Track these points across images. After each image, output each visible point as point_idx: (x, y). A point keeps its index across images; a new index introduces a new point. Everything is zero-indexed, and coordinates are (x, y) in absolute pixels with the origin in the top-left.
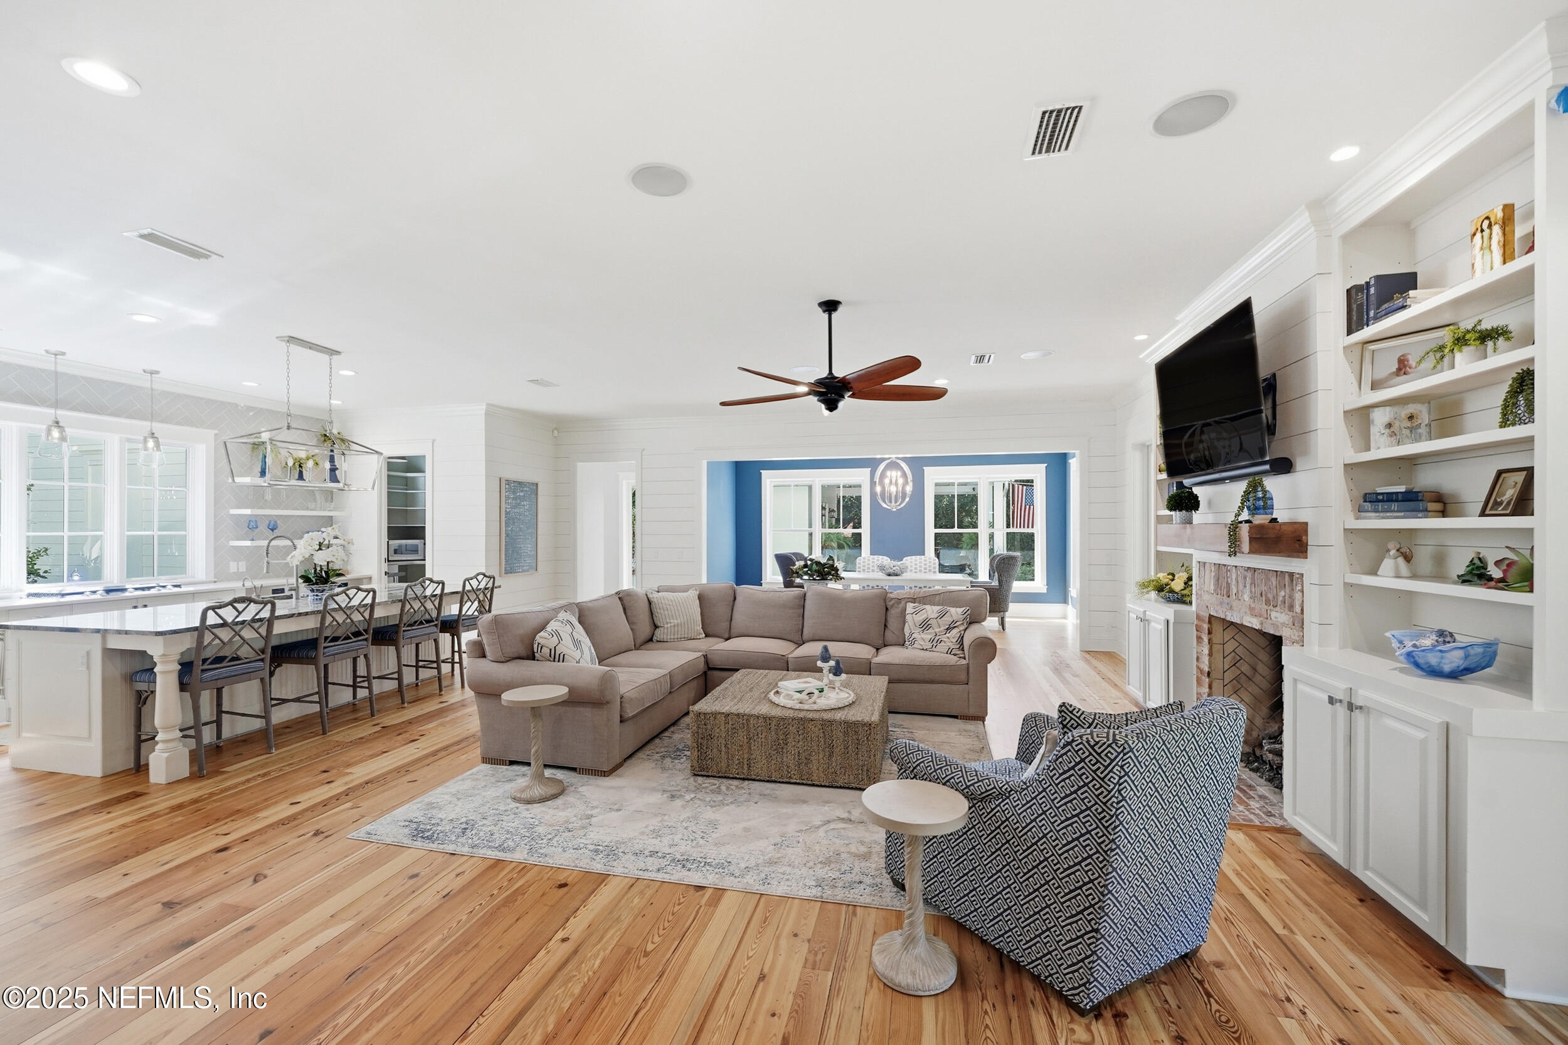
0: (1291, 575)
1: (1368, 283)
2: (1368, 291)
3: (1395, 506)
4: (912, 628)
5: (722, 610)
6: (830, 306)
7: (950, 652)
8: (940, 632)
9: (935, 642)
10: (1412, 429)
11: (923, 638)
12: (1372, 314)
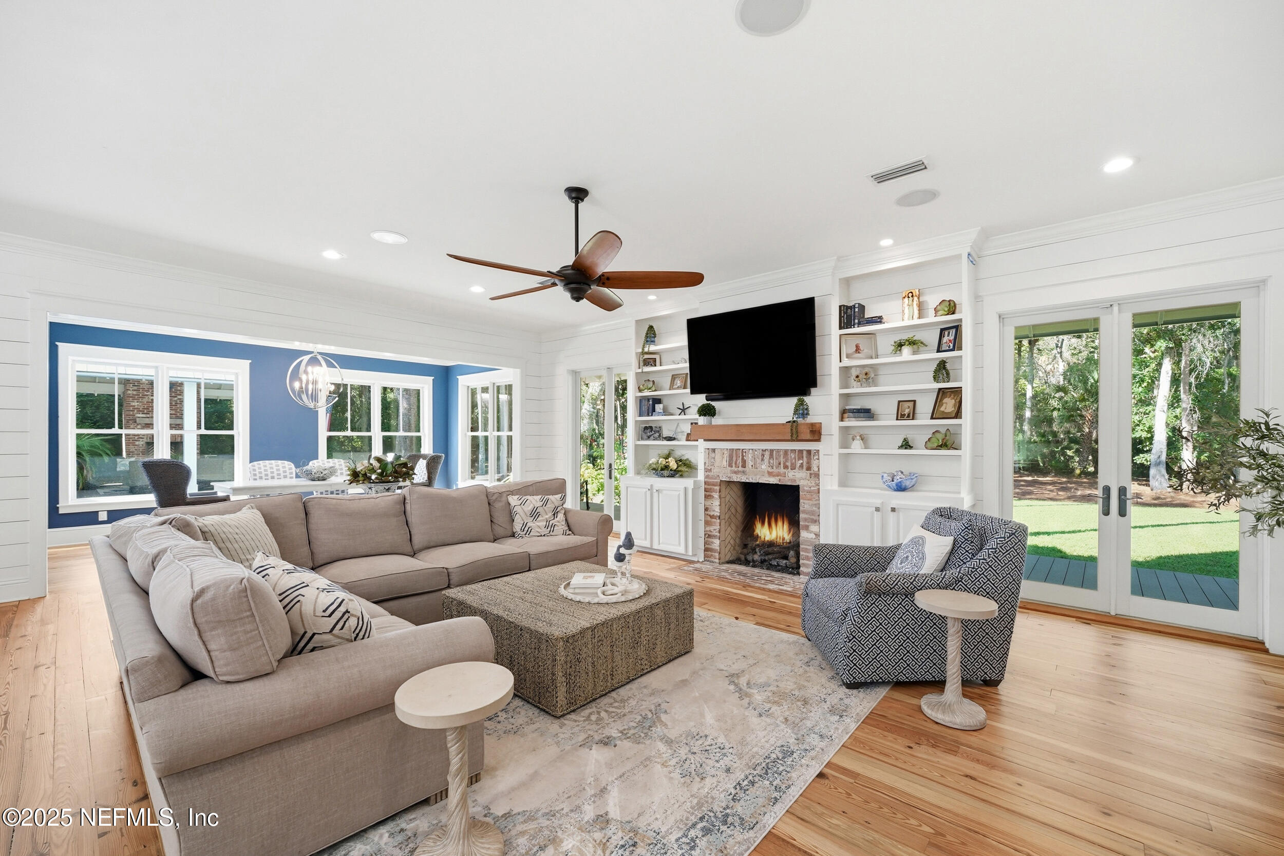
0: (809, 452)
1: (854, 306)
2: (854, 310)
3: (862, 415)
4: (524, 518)
5: (297, 531)
6: (578, 194)
7: (564, 534)
8: (550, 517)
9: (551, 527)
10: (867, 379)
11: (538, 525)
12: (856, 321)
